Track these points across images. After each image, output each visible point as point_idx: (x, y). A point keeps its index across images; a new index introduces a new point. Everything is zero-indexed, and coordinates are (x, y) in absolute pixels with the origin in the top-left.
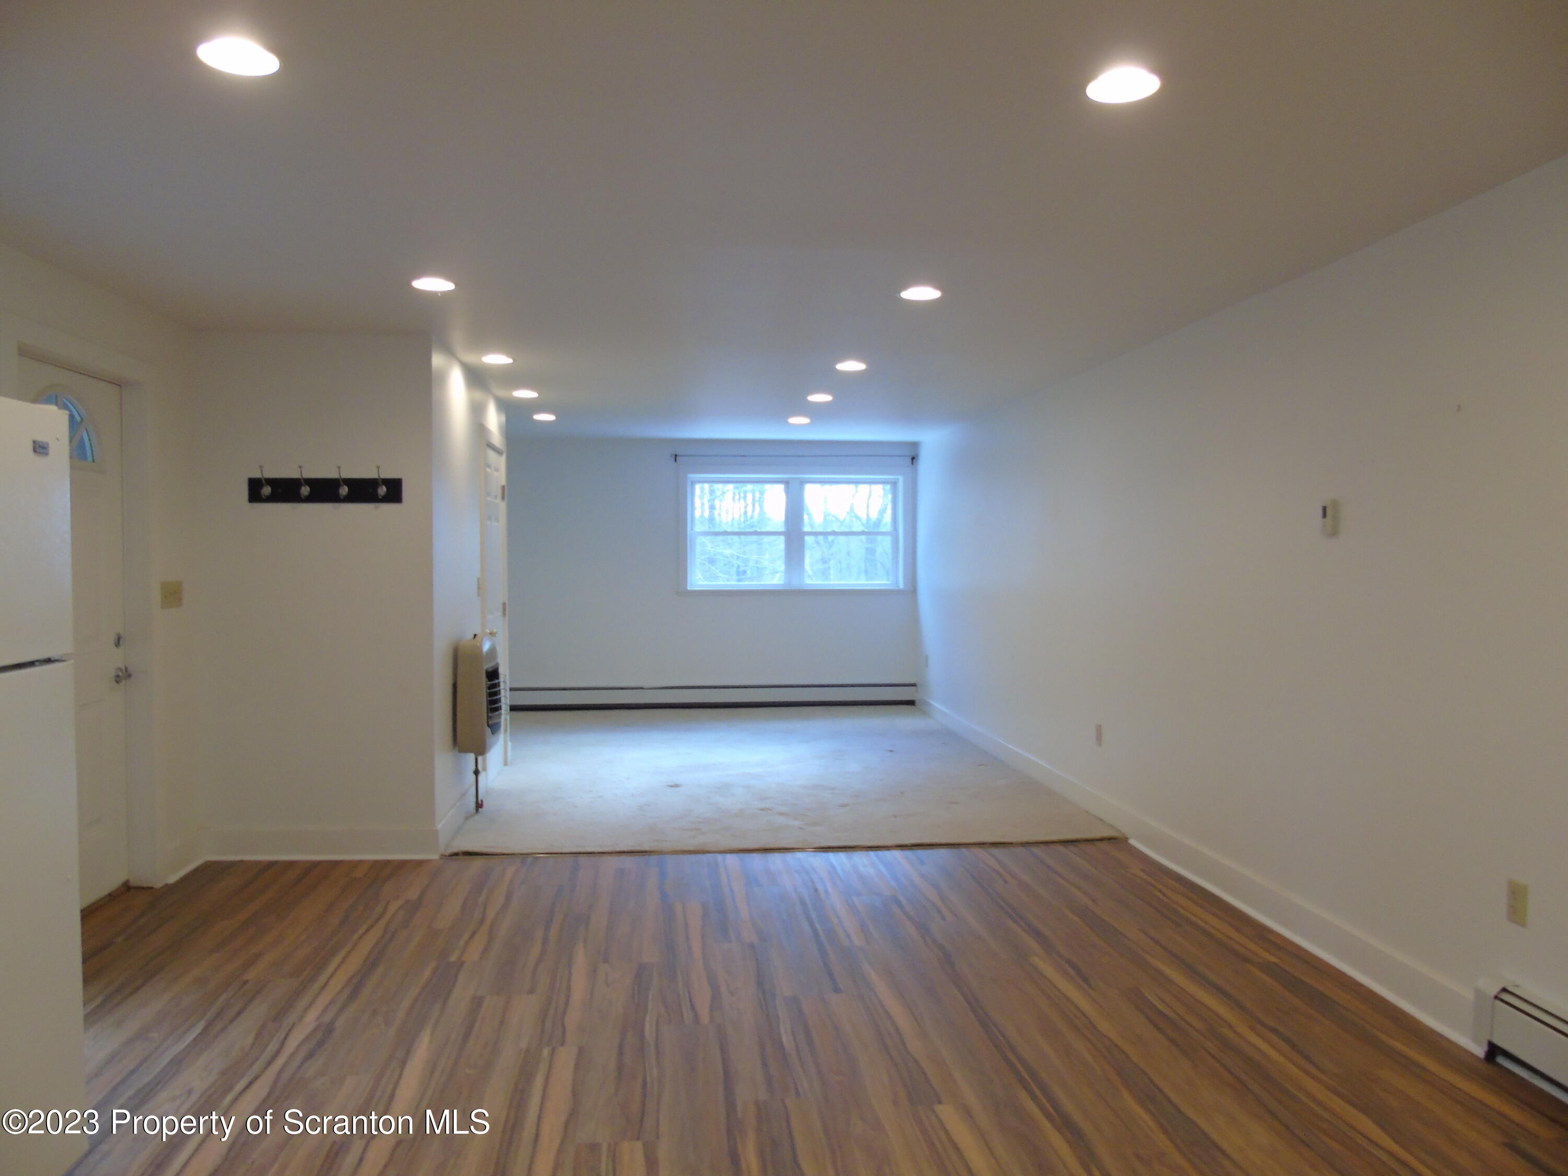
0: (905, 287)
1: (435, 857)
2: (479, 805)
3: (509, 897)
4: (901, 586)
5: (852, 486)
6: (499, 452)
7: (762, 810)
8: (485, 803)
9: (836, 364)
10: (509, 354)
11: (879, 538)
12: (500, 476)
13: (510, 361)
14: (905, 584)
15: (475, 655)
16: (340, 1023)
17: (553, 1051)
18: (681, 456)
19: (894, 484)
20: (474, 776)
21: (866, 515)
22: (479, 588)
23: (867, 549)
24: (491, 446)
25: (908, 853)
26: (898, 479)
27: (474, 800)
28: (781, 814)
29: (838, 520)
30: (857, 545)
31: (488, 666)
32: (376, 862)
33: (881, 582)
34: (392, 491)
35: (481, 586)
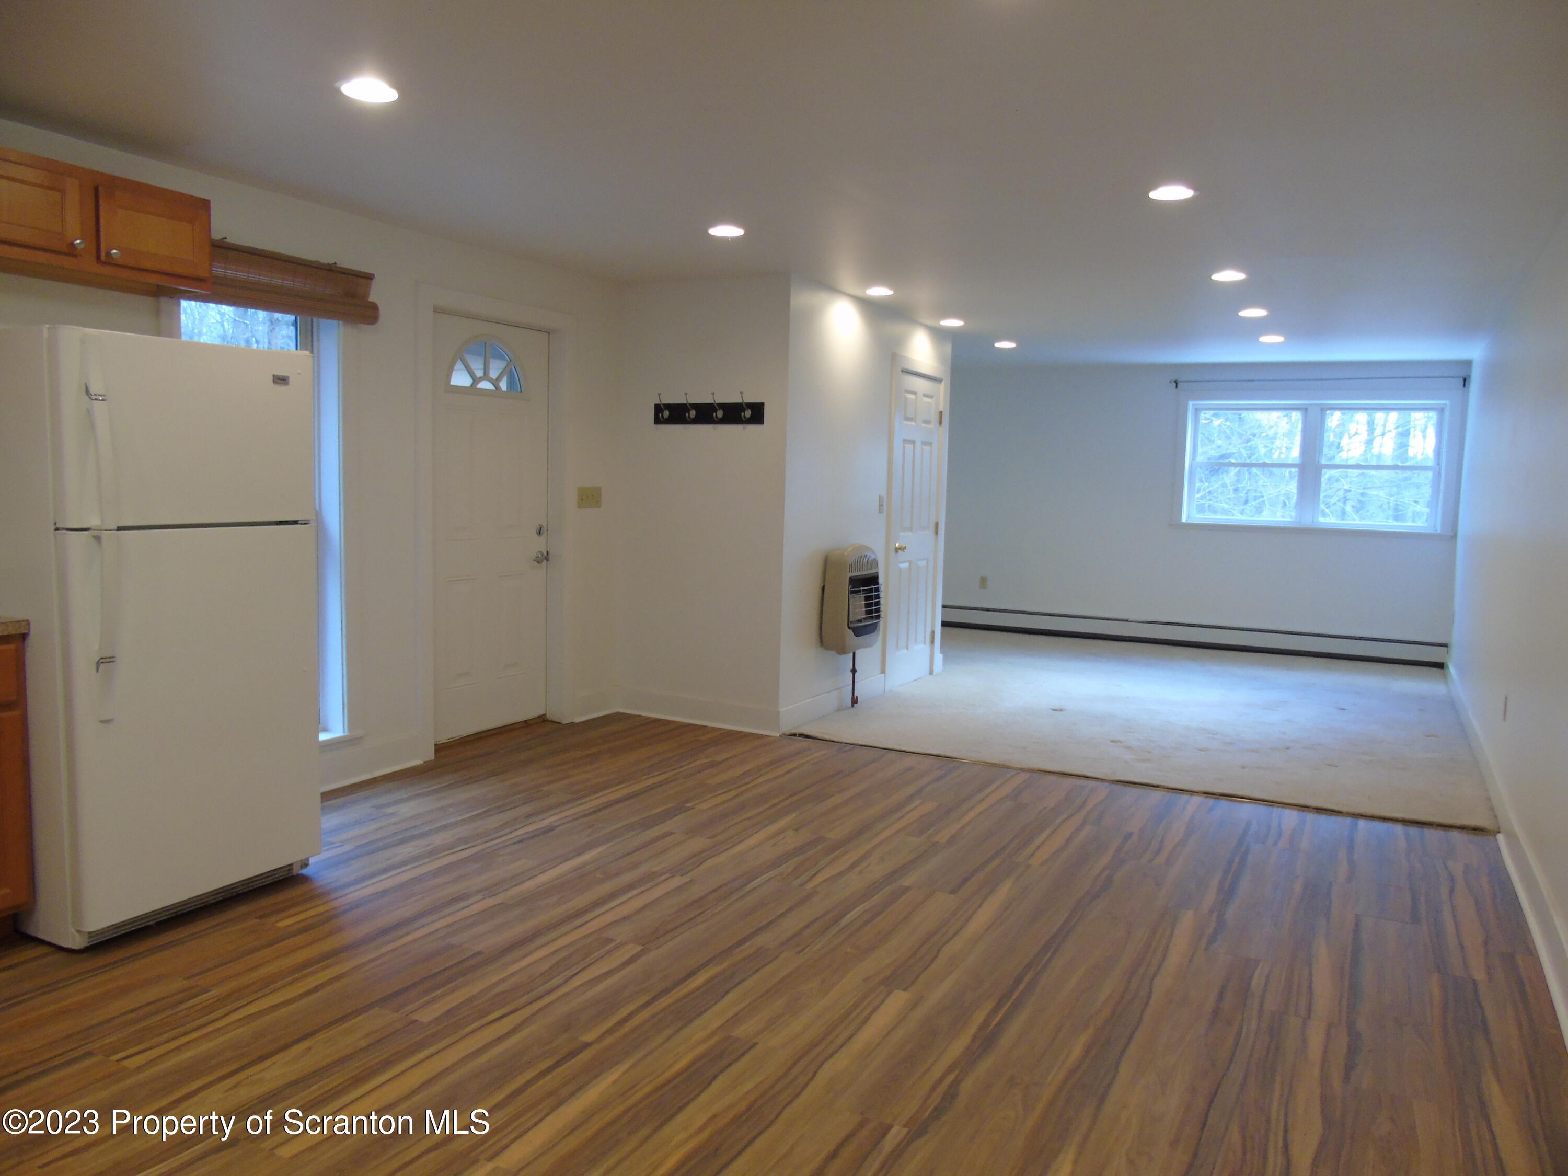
0: (1154, 187)
1: (776, 734)
2: (855, 701)
3: (788, 772)
4: (1439, 531)
6: (936, 382)
9: (1212, 274)
11: (1417, 473)
12: (938, 403)
13: (895, 293)
14: (1444, 525)
16: (561, 828)
18: (1181, 382)
19: (1441, 410)
20: (851, 674)
22: (881, 505)
24: (915, 373)
26: (1445, 405)
27: (850, 695)
34: (756, 413)
35: (885, 504)
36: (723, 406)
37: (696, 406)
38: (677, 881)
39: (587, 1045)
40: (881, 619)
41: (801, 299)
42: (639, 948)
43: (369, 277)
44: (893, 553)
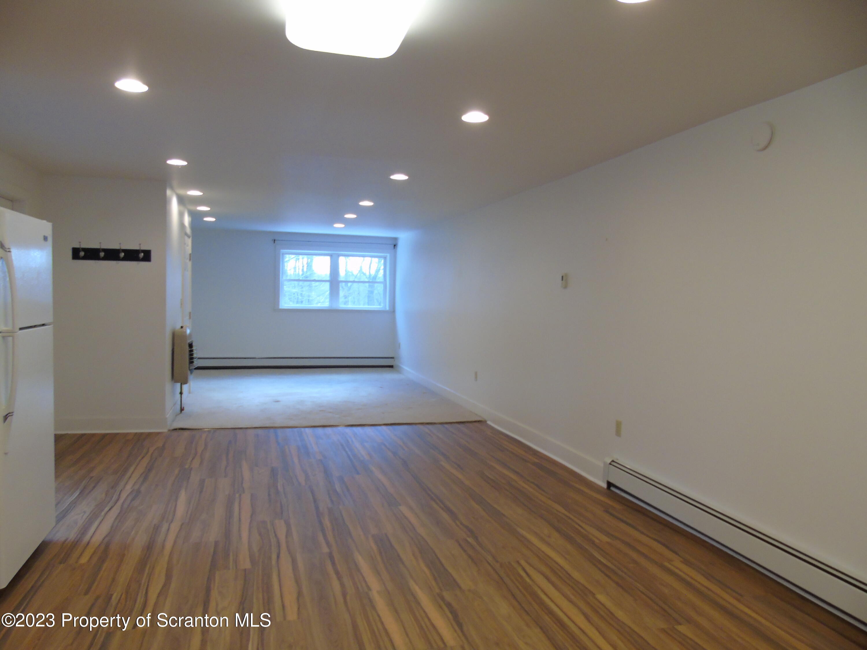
0: (392, 173)
1: (165, 430)
2: (182, 409)
3: (206, 445)
4: (388, 309)
5: (362, 258)
6: (189, 237)
7: (320, 411)
8: (185, 409)
9: (359, 202)
10: (201, 191)
11: (376, 285)
12: (189, 249)
13: (201, 194)
14: (389, 307)
15: (184, 336)
16: (143, 489)
17: (240, 495)
18: (276, 240)
19: (385, 258)
20: (179, 395)
21: (369, 273)
22: (181, 304)
23: (369, 291)
24: (186, 234)
25: (390, 427)
26: (387, 256)
27: (180, 407)
28: (330, 412)
29: (353, 275)
30: (364, 288)
31: (189, 341)
32: (136, 433)
33: (375, 307)
34: (147, 256)
36: (125, 251)
41: (168, 193)
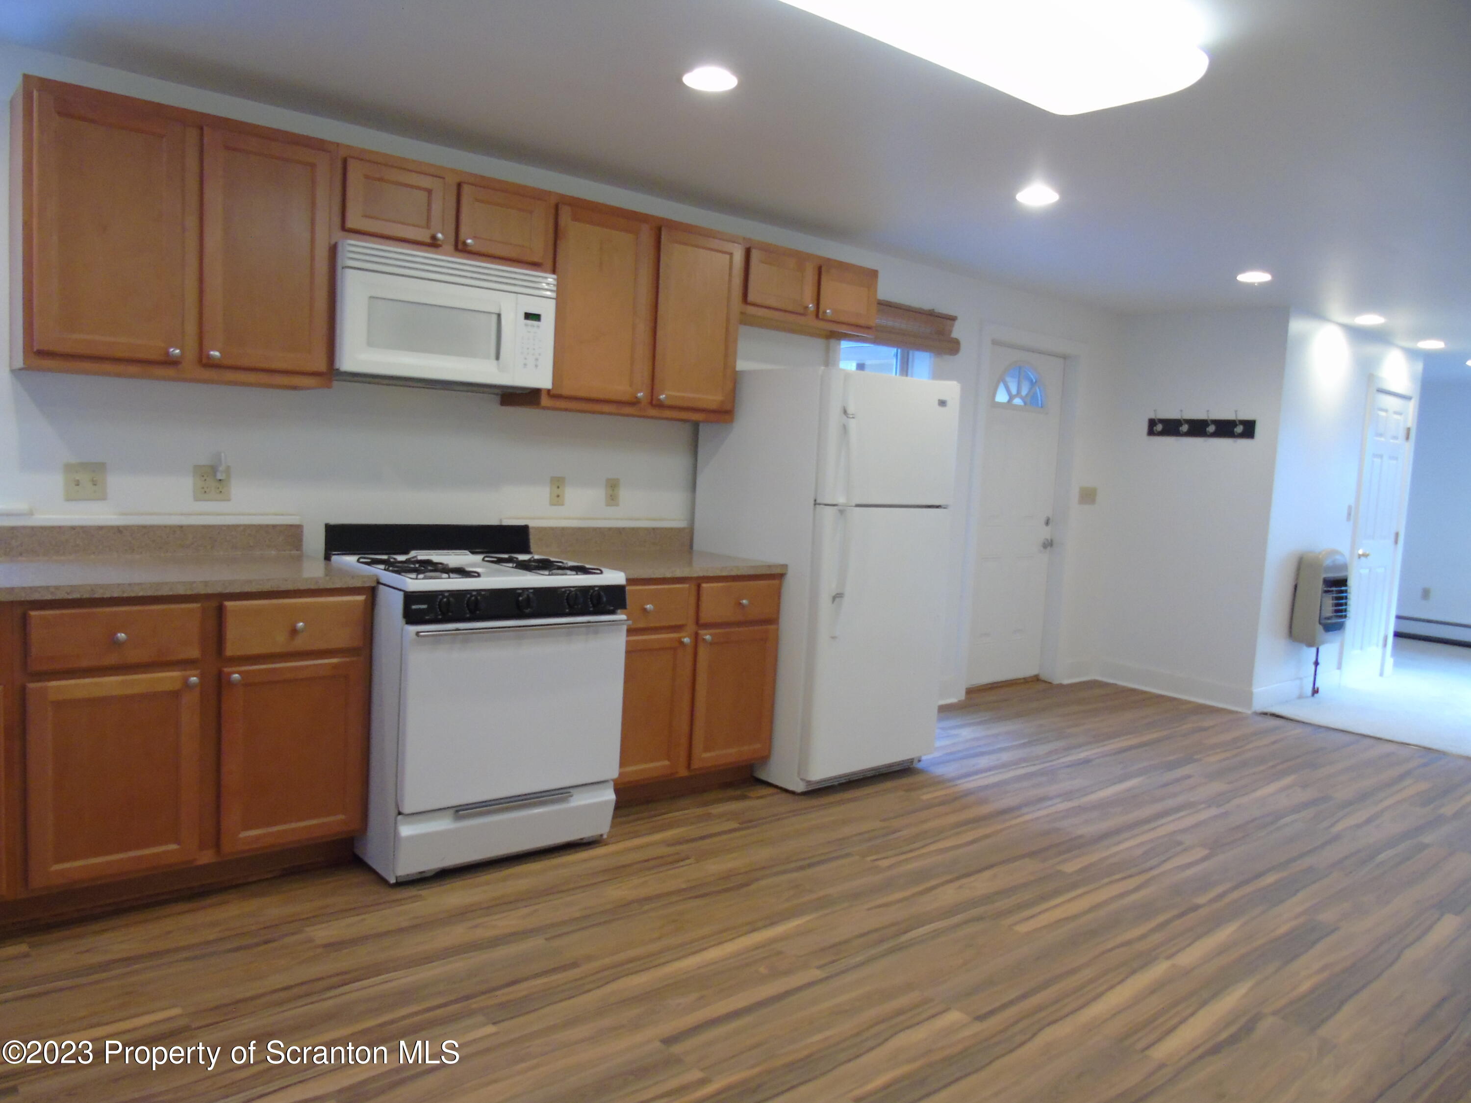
1: (1248, 712)
2: (1315, 691)
6: (1403, 398)
10: (1382, 315)
12: (1404, 419)
13: (1382, 321)
16: (1098, 761)
20: (1313, 667)
24: (1386, 392)
27: (1312, 685)
31: (1328, 575)
34: (1248, 429)
35: (1353, 514)
36: (1215, 422)
37: (1190, 422)
38: (1214, 811)
39: (1196, 908)
40: (1347, 618)
41: (1297, 326)
42: (1205, 852)
43: (953, 319)
44: (1356, 557)
